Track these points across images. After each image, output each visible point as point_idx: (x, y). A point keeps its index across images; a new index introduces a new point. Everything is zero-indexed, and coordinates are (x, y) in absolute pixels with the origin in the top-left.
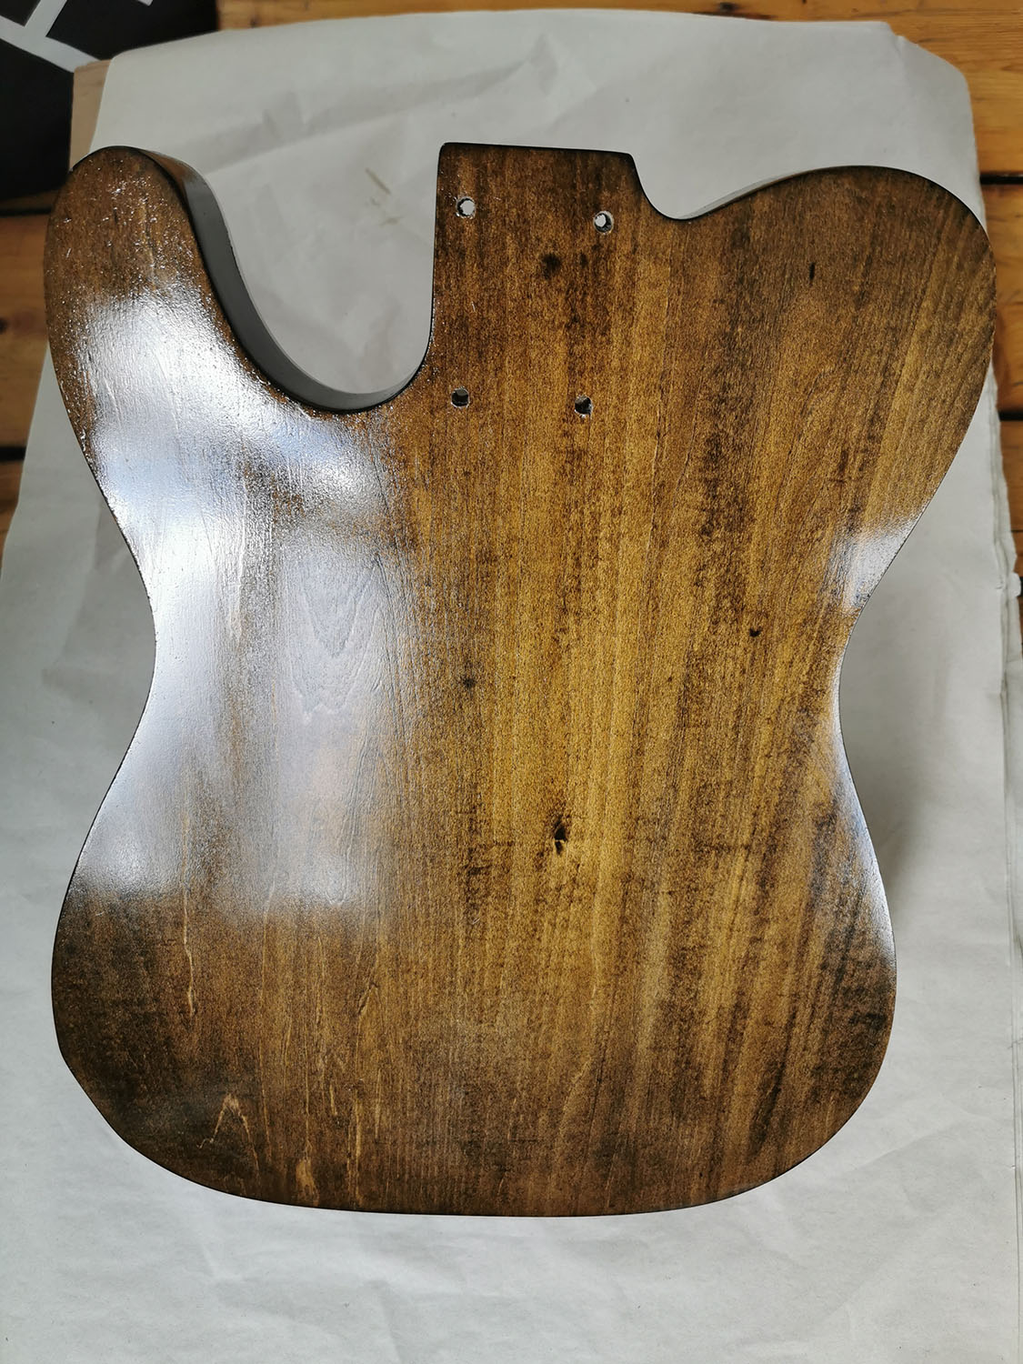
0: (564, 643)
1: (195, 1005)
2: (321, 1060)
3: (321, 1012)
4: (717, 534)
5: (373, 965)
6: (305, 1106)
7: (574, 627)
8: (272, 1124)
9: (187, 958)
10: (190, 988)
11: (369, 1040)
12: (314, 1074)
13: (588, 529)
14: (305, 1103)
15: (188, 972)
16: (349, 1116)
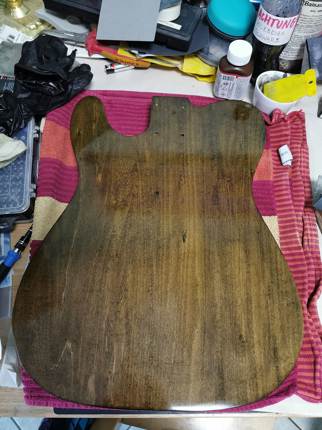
0: (181, 183)
1: (64, 298)
2: (104, 324)
3: (107, 302)
4: (216, 160)
5: (126, 282)
6: (96, 347)
7: (183, 180)
8: (82, 356)
9: (66, 279)
10: (64, 292)
11: (122, 315)
12: (101, 330)
13: (185, 158)
14: (96, 344)
15: (65, 285)
16: (112, 352)
